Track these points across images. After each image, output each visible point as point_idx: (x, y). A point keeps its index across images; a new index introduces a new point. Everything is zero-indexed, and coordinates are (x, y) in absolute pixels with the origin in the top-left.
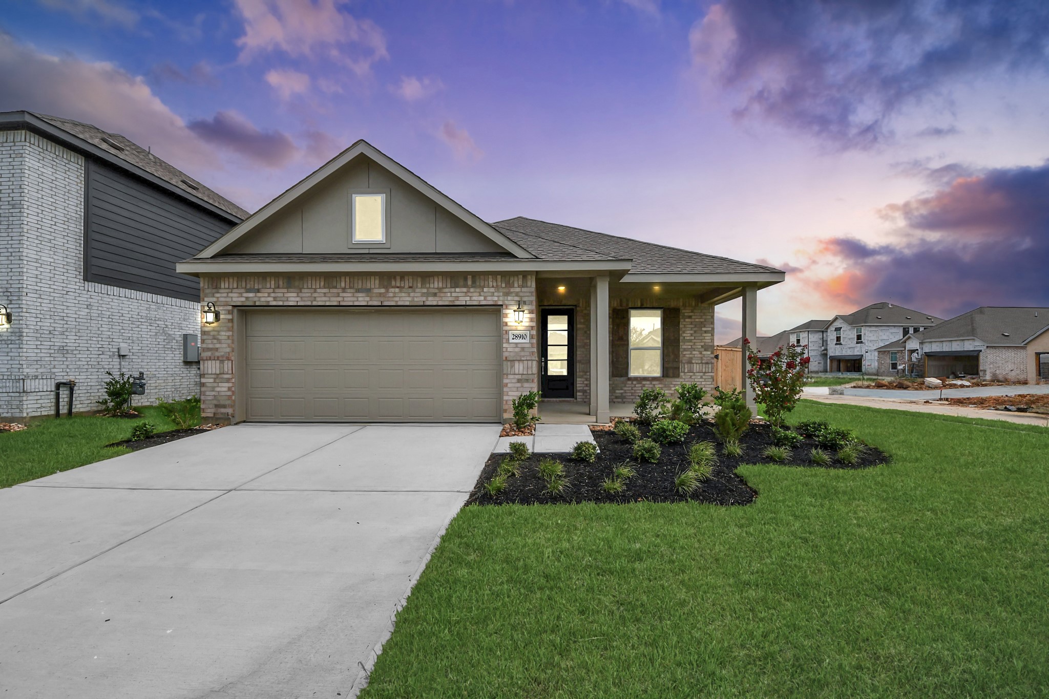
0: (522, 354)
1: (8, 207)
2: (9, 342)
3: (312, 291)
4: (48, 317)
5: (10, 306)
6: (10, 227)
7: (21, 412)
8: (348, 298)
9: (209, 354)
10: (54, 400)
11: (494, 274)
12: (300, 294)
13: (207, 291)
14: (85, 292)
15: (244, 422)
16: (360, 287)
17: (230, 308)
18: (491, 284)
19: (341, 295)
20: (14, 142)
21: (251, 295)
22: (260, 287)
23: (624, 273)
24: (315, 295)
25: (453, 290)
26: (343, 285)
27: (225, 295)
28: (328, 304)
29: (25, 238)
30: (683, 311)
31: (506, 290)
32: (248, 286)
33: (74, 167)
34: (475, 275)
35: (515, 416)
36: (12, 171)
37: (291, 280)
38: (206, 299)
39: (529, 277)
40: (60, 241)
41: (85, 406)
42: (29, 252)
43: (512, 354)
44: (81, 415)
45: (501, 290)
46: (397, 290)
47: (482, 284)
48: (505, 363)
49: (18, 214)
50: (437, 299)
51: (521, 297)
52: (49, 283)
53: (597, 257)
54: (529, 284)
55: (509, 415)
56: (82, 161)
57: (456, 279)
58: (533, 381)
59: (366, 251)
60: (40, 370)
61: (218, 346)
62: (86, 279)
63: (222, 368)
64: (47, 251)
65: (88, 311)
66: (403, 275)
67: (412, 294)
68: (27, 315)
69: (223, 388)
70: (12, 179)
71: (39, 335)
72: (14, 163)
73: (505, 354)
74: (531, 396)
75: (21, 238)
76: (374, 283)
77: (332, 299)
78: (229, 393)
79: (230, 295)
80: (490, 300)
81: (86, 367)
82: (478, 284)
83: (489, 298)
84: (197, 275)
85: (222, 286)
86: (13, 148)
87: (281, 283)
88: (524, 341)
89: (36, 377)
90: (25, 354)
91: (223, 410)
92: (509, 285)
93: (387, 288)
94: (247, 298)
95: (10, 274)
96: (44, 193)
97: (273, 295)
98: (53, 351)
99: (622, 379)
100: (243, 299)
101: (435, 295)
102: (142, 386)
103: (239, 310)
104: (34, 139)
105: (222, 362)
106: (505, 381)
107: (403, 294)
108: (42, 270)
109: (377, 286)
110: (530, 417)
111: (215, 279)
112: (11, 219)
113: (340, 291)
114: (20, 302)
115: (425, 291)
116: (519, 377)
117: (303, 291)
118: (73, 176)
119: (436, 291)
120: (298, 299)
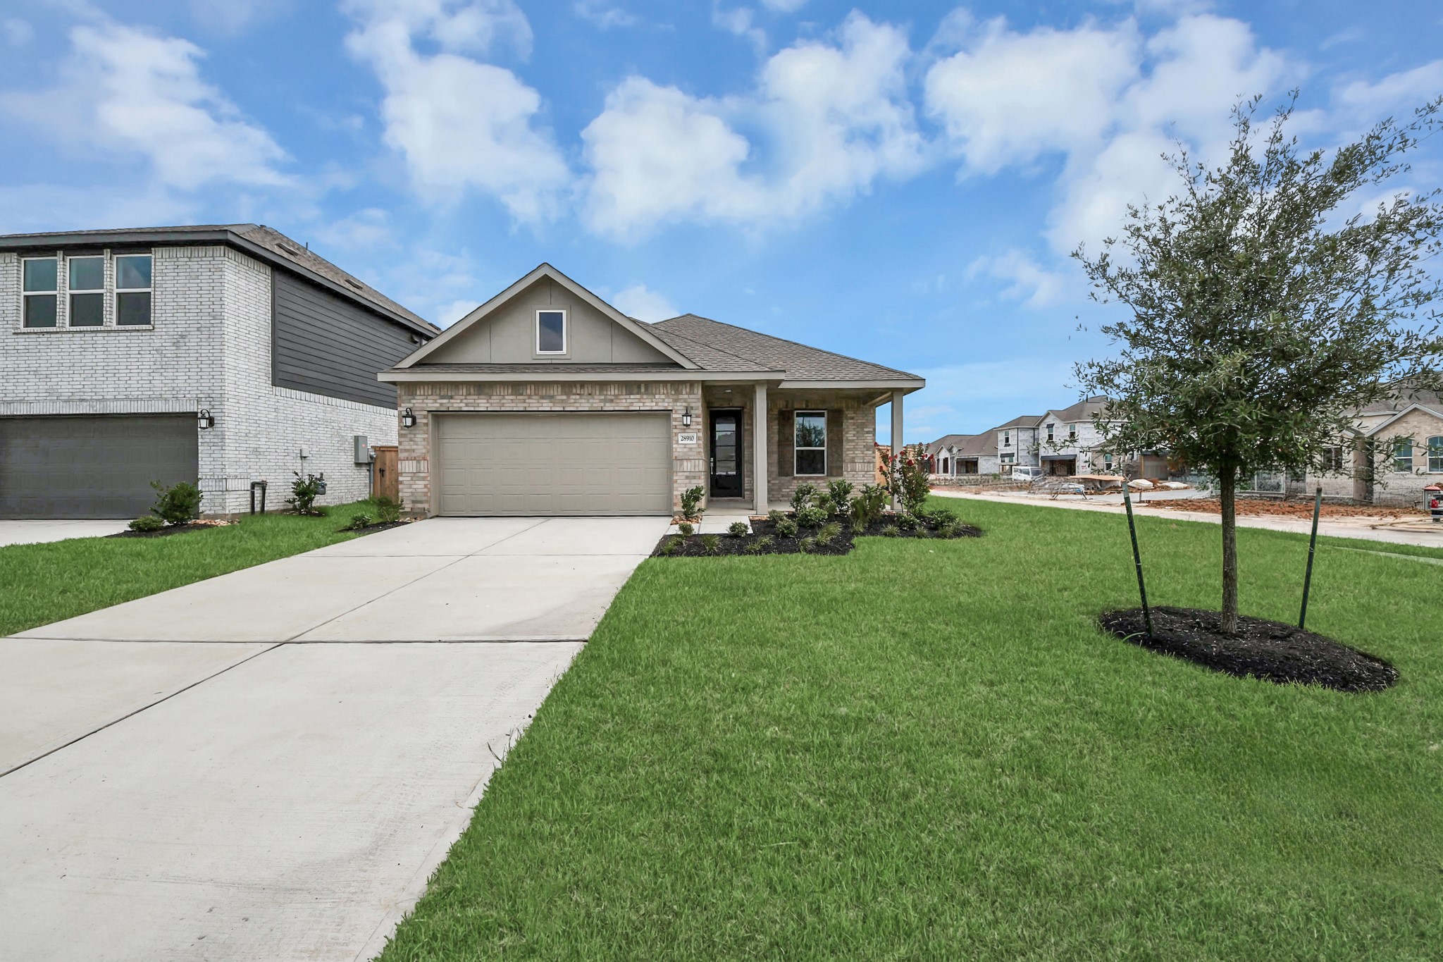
0: (691, 453)
1: (208, 318)
2: (212, 444)
3: (501, 397)
4: (244, 420)
5: (212, 411)
6: (211, 336)
7: (224, 508)
8: (534, 404)
9: (406, 454)
10: (249, 499)
11: (665, 383)
12: (490, 401)
13: (404, 398)
14: (273, 396)
15: (437, 516)
16: (544, 393)
17: (425, 413)
18: (662, 391)
19: (527, 401)
20: (213, 257)
21: (445, 401)
22: (453, 394)
23: (780, 381)
24: (504, 401)
25: (628, 397)
26: (529, 392)
27: (421, 401)
28: (515, 409)
29: (226, 347)
30: (847, 412)
31: (675, 397)
32: (442, 394)
33: (262, 277)
34: (648, 384)
35: (683, 507)
36: (212, 285)
37: (481, 387)
38: (403, 405)
39: (696, 385)
40: (253, 348)
41: (274, 504)
42: (229, 360)
43: (681, 454)
44: (271, 513)
45: (671, 396)
46: (578, 397)
47: (654, 392)
48: (675, 462)
49: (219, 325)
50: (613, 405)
51: (689, 403)
52: (245, 388)
53: (756, 368)
54: (696, 391)
55: (679, 508)
56: (269, 271)
57: (631, 387)
58: (699, 478)
59: (549, 362)
60: (239, 471)
61: (414, 447)
62: (273, 384)
63: (418, 467)
64: (242, 359)
65: (275, 414)
66: (583, 384)
67: (591, 401)
68: (228, 418)
69: (420, 485)
70: (212, 292)
71: (237, 438)
72: (213, 277)
73: (675, 454)
74: (698, 490)
75: (222, 347)
76: (556, 391)
77: (519, 405)
78: (426, 490)
79: (426, 401)
80: (661, 406)
81: (275, 467)
82: (650, 391)
83: (660, 404)
84: (394, 383)
85: (418, 393)
86: (212, 263)
87: (472, 391)
88: (691, 442)
89: (236, 477)
90: (227, 456)
91: (420, 506)
92: (678, 392)
93: (568, 395)
94: (441, 404)
95: (212, 381)
96: (239, 304)
97: (465, 401)
98: (248, 453)
99: (788, 478)
100: (438, 405)
101: (612, 401)
102: (324, 486)
103: (433, 415)
104: (232, 254)
105: (419, 461)
106: (675, 478)
107: (583, 401)
108: (239, 376)
109: (560, 393)
110: (696, 509)
111: (411, 387)
112: (212, 329)
113: (526, 397)
114: (222, 407)
115: (603, 397)
116: (687, 474)
117: (492, 397)
118: (262, 286)
119: (613, 397)
120: (487, 405)
